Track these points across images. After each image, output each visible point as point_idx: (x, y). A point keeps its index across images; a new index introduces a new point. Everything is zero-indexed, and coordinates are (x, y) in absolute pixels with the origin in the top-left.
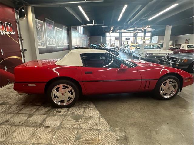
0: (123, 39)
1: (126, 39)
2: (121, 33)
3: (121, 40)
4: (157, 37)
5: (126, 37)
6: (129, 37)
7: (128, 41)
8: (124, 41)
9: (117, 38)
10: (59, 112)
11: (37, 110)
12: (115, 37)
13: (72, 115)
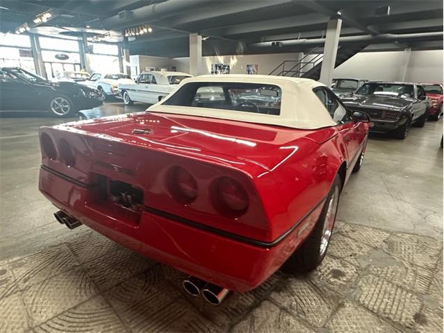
0: (47, 56)
1: (57, 57)
2: (35, 37)
3: (41, 58)
4: (136, 58)
5: (54, 50)
6: (65, 52)
7: (63, 63)
8: (51, 63)
9: (26, 52)
10: (337, 274)
11: (291, 314)
12: (16, 47)
13: (364, 259)
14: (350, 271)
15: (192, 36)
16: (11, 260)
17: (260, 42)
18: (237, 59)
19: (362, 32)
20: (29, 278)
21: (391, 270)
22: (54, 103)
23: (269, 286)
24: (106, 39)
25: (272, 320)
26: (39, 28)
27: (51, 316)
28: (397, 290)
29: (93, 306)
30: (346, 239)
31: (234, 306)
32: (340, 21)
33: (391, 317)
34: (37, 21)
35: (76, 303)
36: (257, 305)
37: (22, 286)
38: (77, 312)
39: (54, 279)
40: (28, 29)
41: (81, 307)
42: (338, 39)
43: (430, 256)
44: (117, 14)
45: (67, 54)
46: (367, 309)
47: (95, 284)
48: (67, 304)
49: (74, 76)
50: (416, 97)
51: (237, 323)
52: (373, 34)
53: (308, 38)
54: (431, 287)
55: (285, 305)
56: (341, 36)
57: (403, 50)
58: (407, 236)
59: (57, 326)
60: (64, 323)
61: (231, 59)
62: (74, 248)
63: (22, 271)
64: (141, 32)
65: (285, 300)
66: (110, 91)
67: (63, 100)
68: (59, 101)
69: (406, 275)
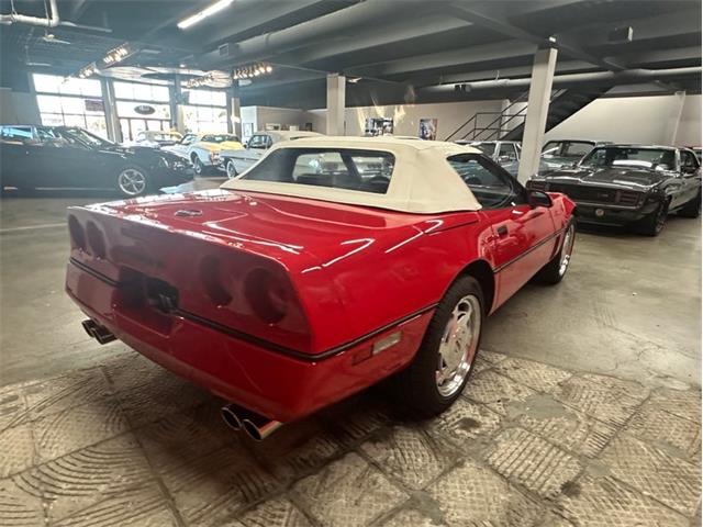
0: (124, 109)
1: (137, 110)
2: (107, 82)
3: (116, 113)
4: (251, 111)
5: (135, 101)
6: (150, 102)
7: (146, 120)
8: (129, 119)
9: (94, 103)
10: (469, 424)
11: (382, 471)
12: (81, 97)
13: (517, 407)
14: (489, 422)
15: (330, 78)
16: (26, 384)
17: (437, 84)
18: (406, 110)
19: (594, 66)
20: (45, 407)
21: (553, 423)
22: (124, 178)
23: (363, 434)
24: (207, 83)
25: (352, 477)
26: (113, 69)
27: (63, 452)
28: (551, 450)
29: (118, 445)
30: (500, 379)
31: (305, 456)
32: (554, 53)
33: (528, 484)
34: (108, 60)
35: (97, 440)
36: (338, 457)
37: (34, 416)
38: (97, 450)
39: (77, 410)
40: (96, 71)
41: (103, 446)
42: (551, 78)
43: (624, 408)
44: (217, 48)
45: (152, 106)
46: (496, 471)
47: (128, 419)
48: (85, 441)
49: (160, 138)
50: (678, 169)
51: (303, 477)
52: (616, 70)
53: (511, 78)
54: (607, 449)
55: (378, 459)
56: (556, 74)
57: (673, 94)
58: (598, 378)
59: (68, 466)
60: (77, 463)
61: (396, 111)
62: (110, 372)
63: (37, 399)
64: (257, 73)
65: (378, 453)
66: (207, 160)
67: (136, 173)
68: (131, 174)
69: (574, 431)
